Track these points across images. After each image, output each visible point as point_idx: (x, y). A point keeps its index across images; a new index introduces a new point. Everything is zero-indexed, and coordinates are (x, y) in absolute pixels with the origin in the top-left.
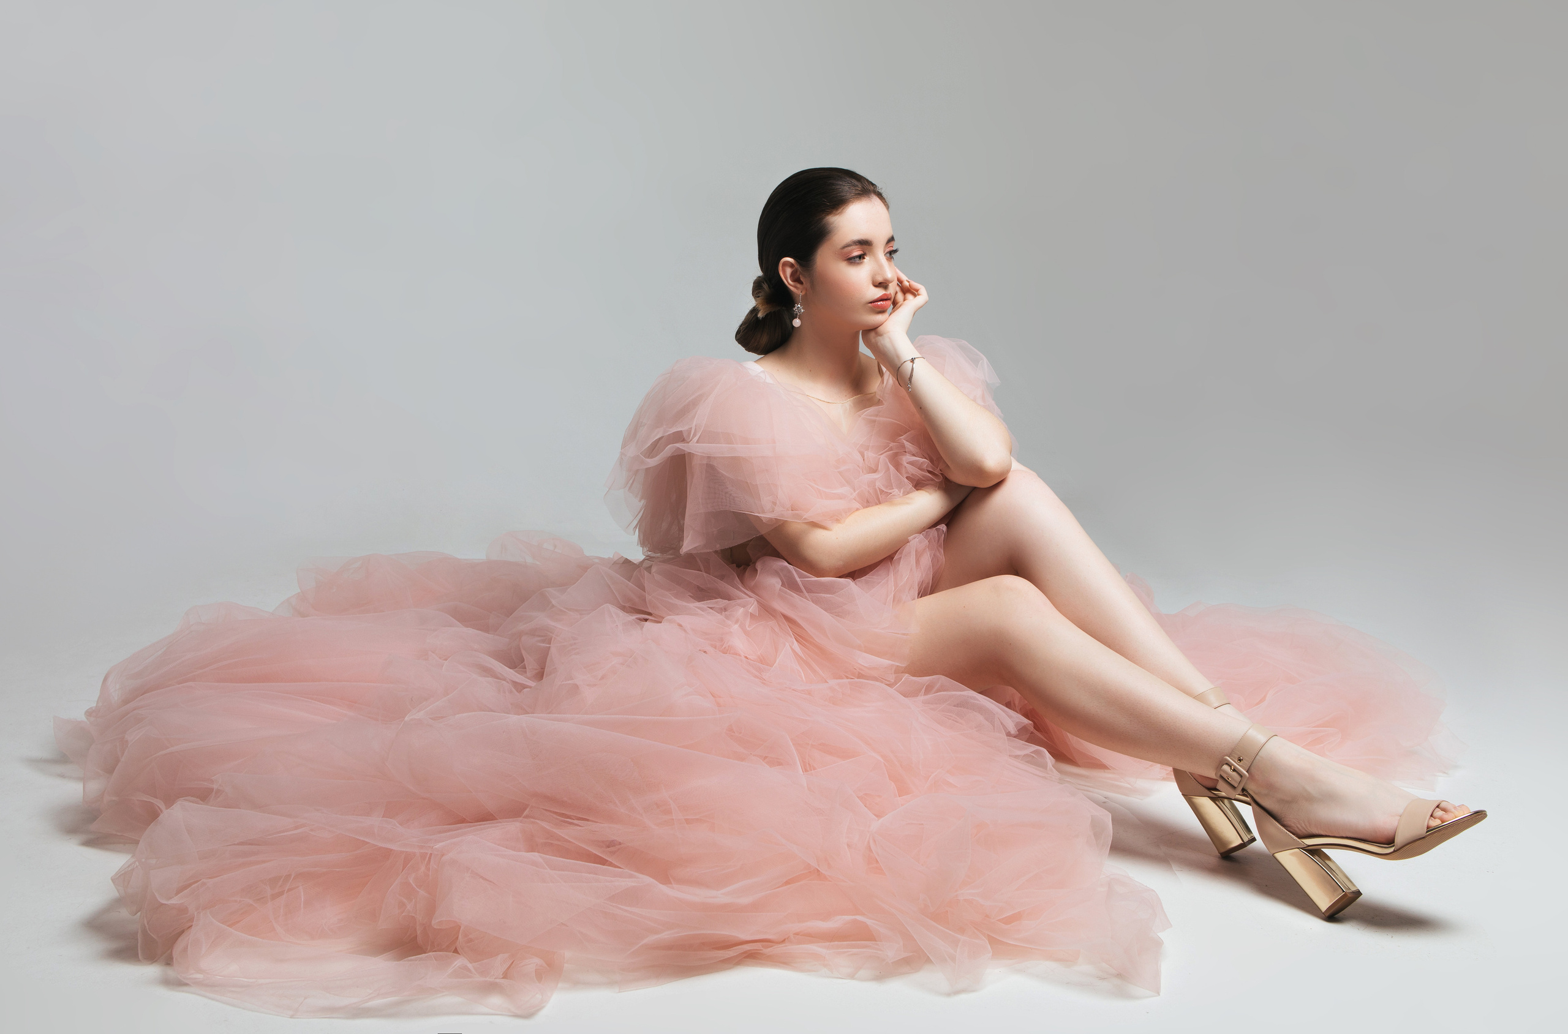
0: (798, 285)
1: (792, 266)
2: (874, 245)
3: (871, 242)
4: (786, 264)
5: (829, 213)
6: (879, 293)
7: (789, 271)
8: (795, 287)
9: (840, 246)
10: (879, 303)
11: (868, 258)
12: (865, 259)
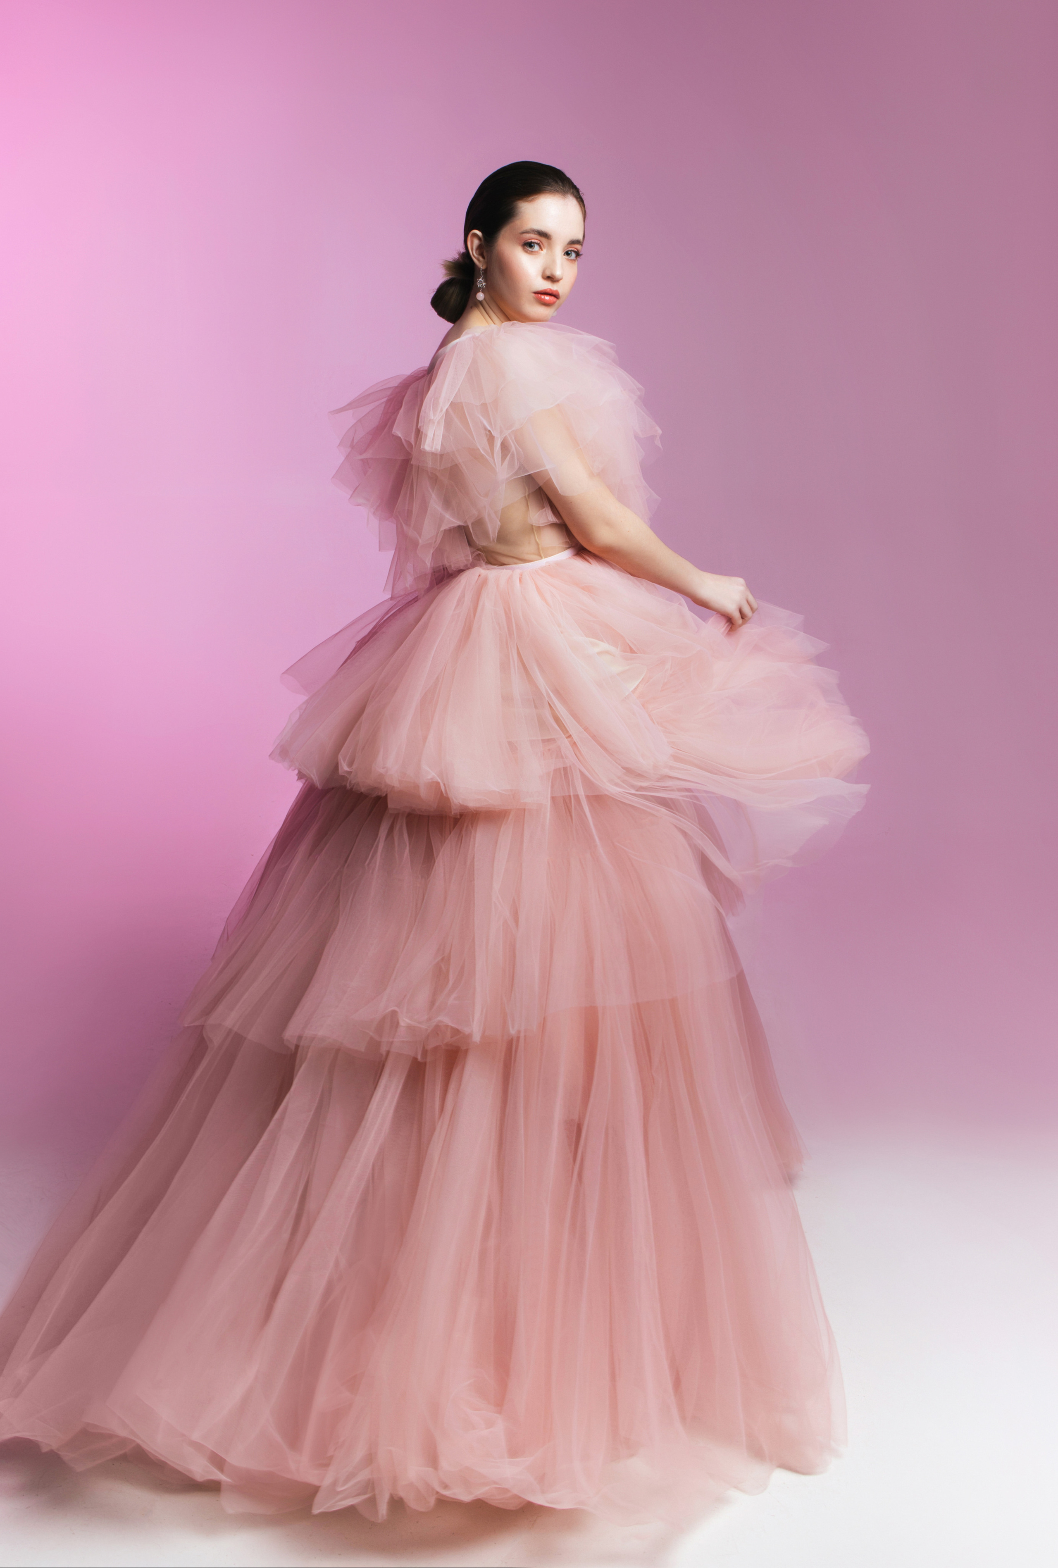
0: (481, 259)
1: (479, 239)
2: (552, 239)
3: (550, 236)
4: (475, 235)
5: (519, 199)
6: (546, 286)
7: (476, 242)
8: (478, 260)
9: (520, 231)
10: (543, 297)
11: (545, 251)
12: (542, 250)
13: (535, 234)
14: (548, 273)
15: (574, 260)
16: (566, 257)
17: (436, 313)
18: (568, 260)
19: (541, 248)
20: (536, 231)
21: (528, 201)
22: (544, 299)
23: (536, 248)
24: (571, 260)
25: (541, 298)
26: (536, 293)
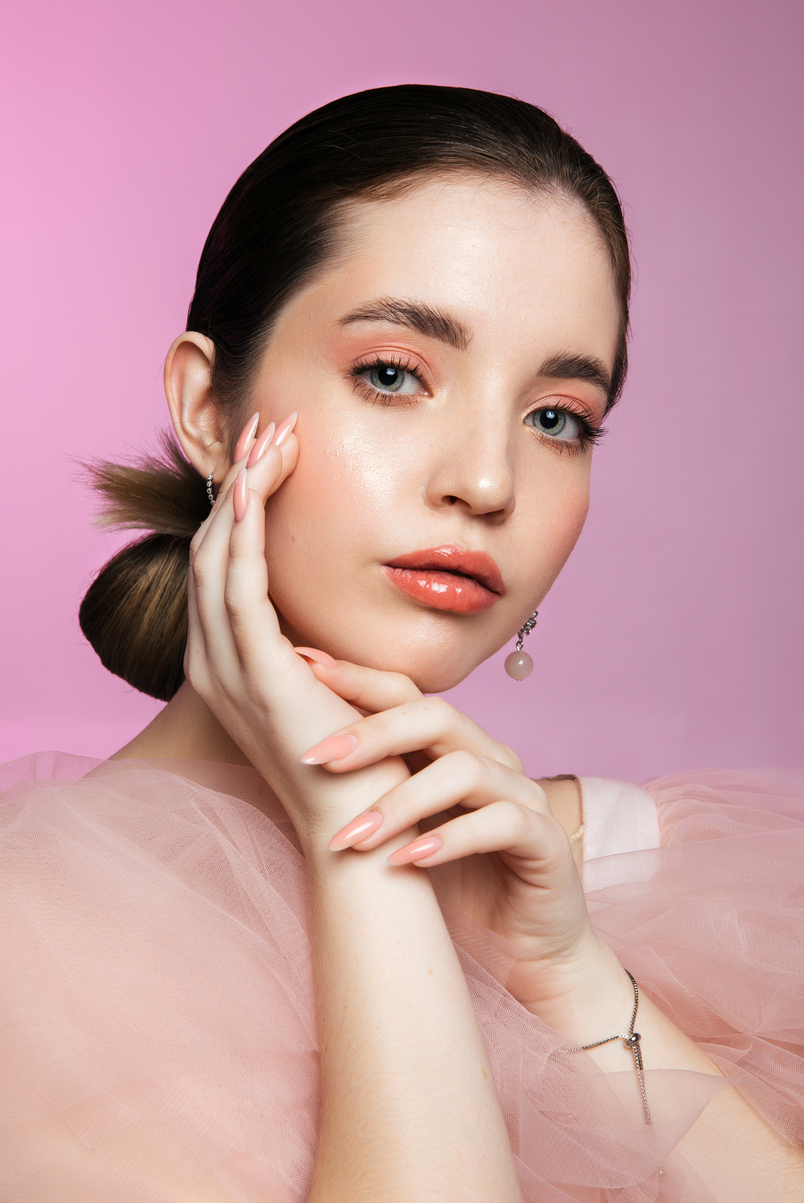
11: (442, 395)
12: (431, 395)
13: (397, 321)
14: (449, 487)
15: (568, 446)
16: (539, 431)
17: (96, 659)
18: (543, 441)
19: (425, 386)
20: (404, 311)
21: (378, 197)
22: (427, 591)
23: (408, 387)
24: (560, 446)
25: (415, 587)
26: (392, 565)
